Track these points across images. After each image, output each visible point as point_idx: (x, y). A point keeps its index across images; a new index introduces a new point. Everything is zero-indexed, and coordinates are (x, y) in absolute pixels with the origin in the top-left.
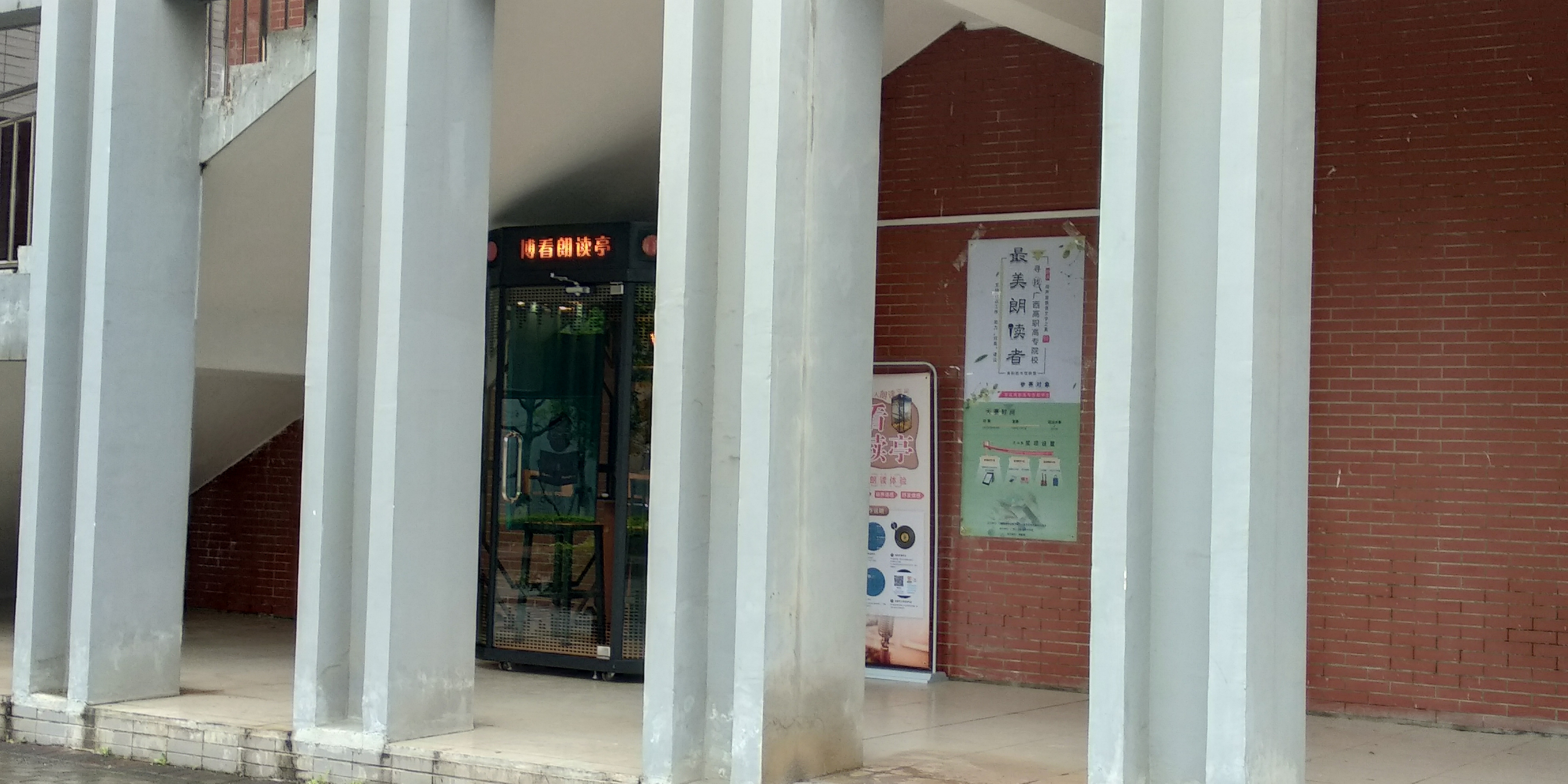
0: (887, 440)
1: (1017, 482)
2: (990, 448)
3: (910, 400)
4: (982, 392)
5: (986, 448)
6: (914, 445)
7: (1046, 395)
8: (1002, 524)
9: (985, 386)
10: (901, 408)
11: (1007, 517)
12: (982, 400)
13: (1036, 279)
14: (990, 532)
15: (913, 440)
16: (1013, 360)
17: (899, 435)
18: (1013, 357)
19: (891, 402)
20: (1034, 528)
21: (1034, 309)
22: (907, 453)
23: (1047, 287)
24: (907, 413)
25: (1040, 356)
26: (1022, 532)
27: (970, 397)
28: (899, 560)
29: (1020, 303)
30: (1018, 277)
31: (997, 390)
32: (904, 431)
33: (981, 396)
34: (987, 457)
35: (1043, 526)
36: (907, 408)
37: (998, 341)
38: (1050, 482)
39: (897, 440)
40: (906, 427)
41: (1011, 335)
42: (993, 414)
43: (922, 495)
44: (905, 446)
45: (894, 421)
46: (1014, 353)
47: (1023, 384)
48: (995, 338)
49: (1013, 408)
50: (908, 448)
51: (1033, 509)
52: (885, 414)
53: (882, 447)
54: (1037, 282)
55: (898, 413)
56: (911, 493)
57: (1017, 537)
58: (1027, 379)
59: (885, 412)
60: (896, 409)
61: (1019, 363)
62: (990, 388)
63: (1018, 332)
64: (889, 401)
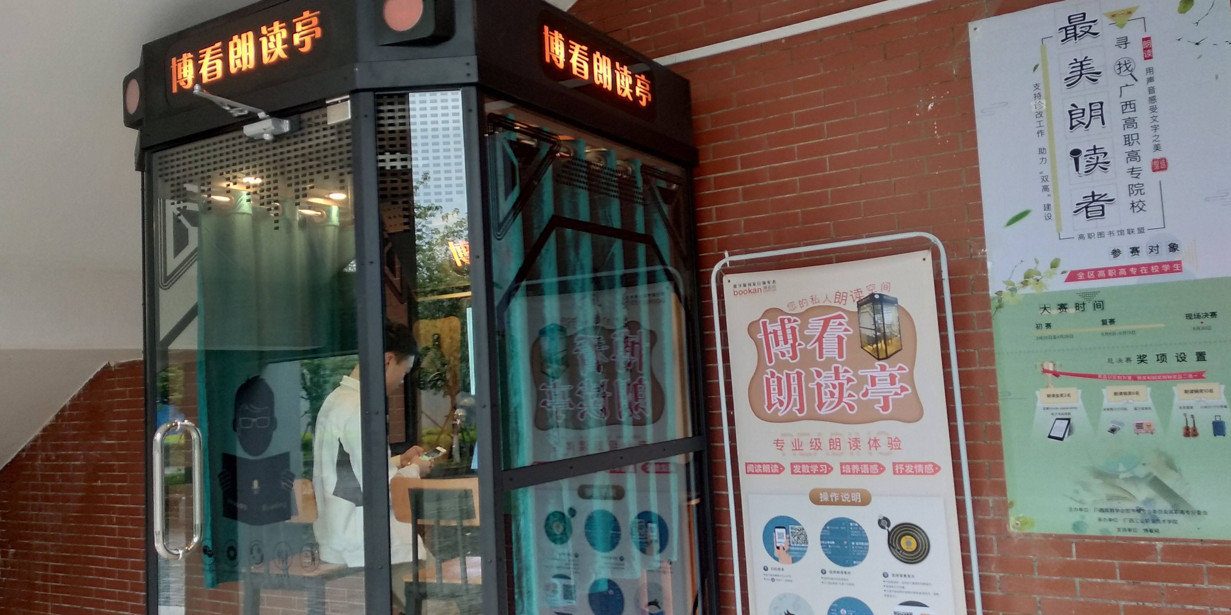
0: (856, 374)
1: (1127, 431)
2: (1056, 374)
3: (893, 302)
4: (1027, 276)
5: (1050, 375)
6: (910, 379)
7: (1174, 267)
8: (1102, 510)
9: (1032, 266)
10: (878, 317)
11: (1110, 498)
12: (1029, 290)
13: (1122, 62)
14: (1076, 526)
15: (907, 370)
16: (1087, 212)
17: (877, 363)
18: (1086, 207)
19: (856, 310)
20: (1179, 517)
21: (1126, 116)
22: (896, 394)
23: (1150, 70)
24: (890, 326)
25: (1150, 196)
26: (1152, 526)
27: (1004, 288)
28: (901, 584)
29: (1091, 110)
30: (1082, 66)
31: (1059, 270)
32: (887, 357)
33: (1025, 284)
34: (1052, 391)
35: (1199, 513)
36: (890, 316)
37: (1050, 184)
38: (1205, 428)
39: (876, 372)
40: (890, 350)
41: (1077, 170)
42: (1055, 312)
43: (936, 469)
44: (893, 383)
45: (865, 340)
46: (1091, 199)
47: (1116, 253)
48: (1045, 179)
49: (1098, 298)
50: (898, 385)
51: (1170, 481)
52: (846, 330)
53: (846, 387)
54: (1124, 66)
55: (873, 327)
56: (913, 464)
57: (1141, 534)
58: (1125, 243)
59: (846, 326)
60: (867, 320)
61: (1103, 215)
62: (1044, 267)
63: (1094, 161)
64: (854, 308)
